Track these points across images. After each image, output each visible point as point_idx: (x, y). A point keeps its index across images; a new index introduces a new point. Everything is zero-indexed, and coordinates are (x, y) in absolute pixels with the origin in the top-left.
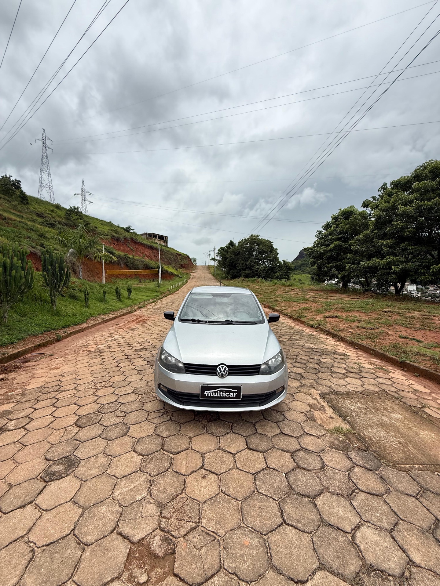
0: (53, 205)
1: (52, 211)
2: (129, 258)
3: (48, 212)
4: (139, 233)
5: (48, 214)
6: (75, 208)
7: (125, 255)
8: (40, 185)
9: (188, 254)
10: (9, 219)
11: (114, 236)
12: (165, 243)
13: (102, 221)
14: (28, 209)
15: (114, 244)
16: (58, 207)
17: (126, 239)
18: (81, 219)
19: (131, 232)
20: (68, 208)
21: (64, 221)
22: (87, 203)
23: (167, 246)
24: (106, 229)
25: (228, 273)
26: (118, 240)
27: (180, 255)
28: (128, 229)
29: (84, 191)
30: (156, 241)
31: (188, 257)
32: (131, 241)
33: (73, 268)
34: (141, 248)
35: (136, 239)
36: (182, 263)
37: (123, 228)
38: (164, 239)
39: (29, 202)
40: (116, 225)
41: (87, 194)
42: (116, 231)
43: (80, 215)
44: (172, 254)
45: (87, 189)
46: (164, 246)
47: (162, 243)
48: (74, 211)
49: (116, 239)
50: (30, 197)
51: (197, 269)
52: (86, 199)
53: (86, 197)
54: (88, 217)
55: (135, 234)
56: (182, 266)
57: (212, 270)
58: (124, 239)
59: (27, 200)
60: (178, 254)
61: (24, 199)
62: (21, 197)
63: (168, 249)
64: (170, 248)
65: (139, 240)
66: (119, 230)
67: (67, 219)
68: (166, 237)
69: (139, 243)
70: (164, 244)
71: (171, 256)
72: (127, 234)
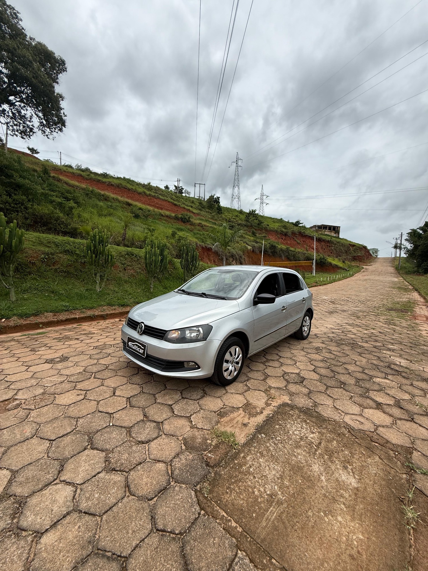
0: (238, 211)
1: (237, 216)
2: (291, 251)
3: (233, 217)
4: (308, 226)
5: (234, 219)
6: (253, 211)
7: (287, 248)
8: (232, 197)
9: (365, 245)
10: (205, 226)
11: (282, 231)
12: (337, 234)
13: (274, 218)
14: (221, 217)
15: (282, 239)
16: (241, 212)
17: (293, 233)
18: (256, 220)
19: (300, 226)
20: (248, 211)
21: (244, 223)
22: (264, 205)
23: (339, 237)
24: (276, 226)
25: (419, 266)
26: (286, 235)
27: (353, 245)
28: (297, 224)
29: (262, 195)
30: (326, 233)
31: (365, 247)
32: (299, 235)
33: (240, 260)
34: (308, 241)
35: (304, 232)
36: (355, 255)
37: (292, 223)
38: (335, 229)
39: (223, 211)
40: (287, 221)
41: (264, 197)
42: (285, 227)
43: (256, 217)
44: (343, 245)
45: (265, 193)
46: (335, 237)
47: (333, 234)
48: (252, 213)
49: (284, 234)
50: (224, 207)
51: (376, 262)
52: (264, 202)
53: (264, 200)
54: (262, 217)
55: (304, 227)
56: (354, 259)
57: (397, 263)
58: (292, 233)
59: (221, 210)
60: (350, 245)
61: (220, 210)
62: (218, 209)
63: (338, 240)
64: (342, 239)
65: (307, 233)
66: (288, 225)
67: (247, 221)
68: (337, 227)
69: (307, 236)
70: (335, 235)
71: (342, 248)
72: (295, 229)
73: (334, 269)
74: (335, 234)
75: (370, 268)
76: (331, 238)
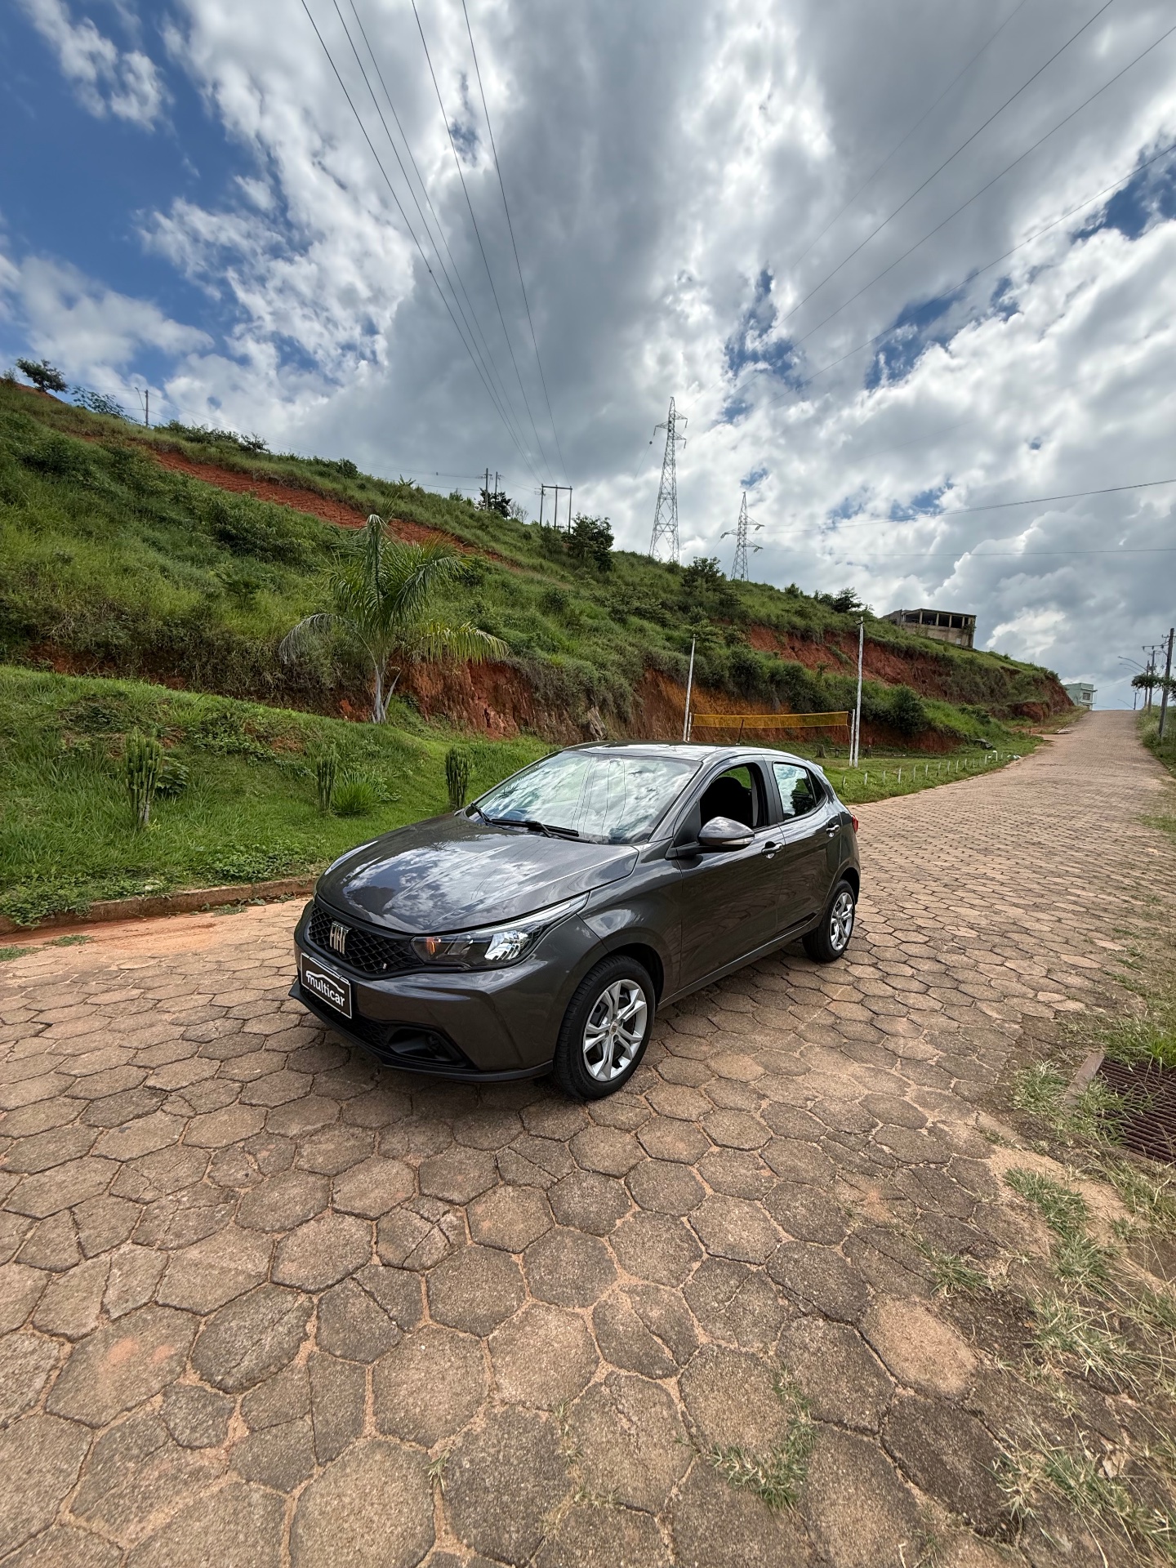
4: (878, 613)
6: (705, 563)
9: (1053, 670)
11: (795, 627)
12: (965, 638)
15: (793, 648)
16: (672, 568)
17: (829, 633)
18: (715, 590)
19: (852, 613)
20: (690, 565)
21: (676, 599)
22: (749, 550)
23: (970, 645)
26: (804, 637)
27: (1013, 672)
28: (844, 604)
30: (931, 634)
31: (1052, 678)
32: (846, 638)
35: (867, 631)
36: (1021, 699)
37: (828, 601)
38: (961, 623)
39: (613, 565)
40: (811, 595)
41: (750, 529)
42: (803, 612)
43: (714, 581)
44: (983, 671)
46: (960, 647)
47: (954, 637)
48: (703, 572)
49: (799, 634)
50: (624, 554)
52: (747, 542)
53: (747, 536)
55: (866, 616)
56: (1018, 712)
58: (826, 632)
59: (611, 561)
60: (1006, 671)
61: (609, 560)
62: (603, 561)
63: (969, 656)
64: (980, 652)
65: (876, 632)
67: (686, 593)
68: (967, 617)
70: (958, 642)
71: (978, 679)
72: (836, 620)
73: (944, 742)
74: (960, 636)
75: (1060, 741)
76: (945, 650)
